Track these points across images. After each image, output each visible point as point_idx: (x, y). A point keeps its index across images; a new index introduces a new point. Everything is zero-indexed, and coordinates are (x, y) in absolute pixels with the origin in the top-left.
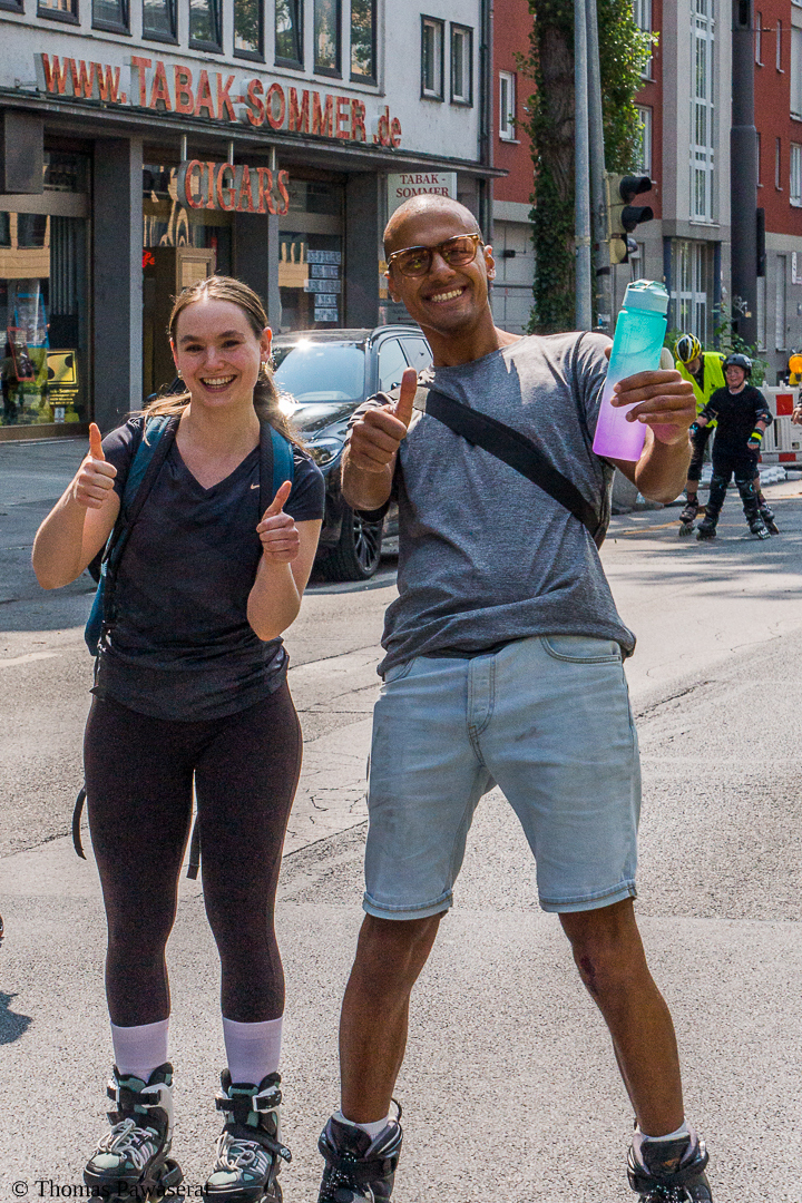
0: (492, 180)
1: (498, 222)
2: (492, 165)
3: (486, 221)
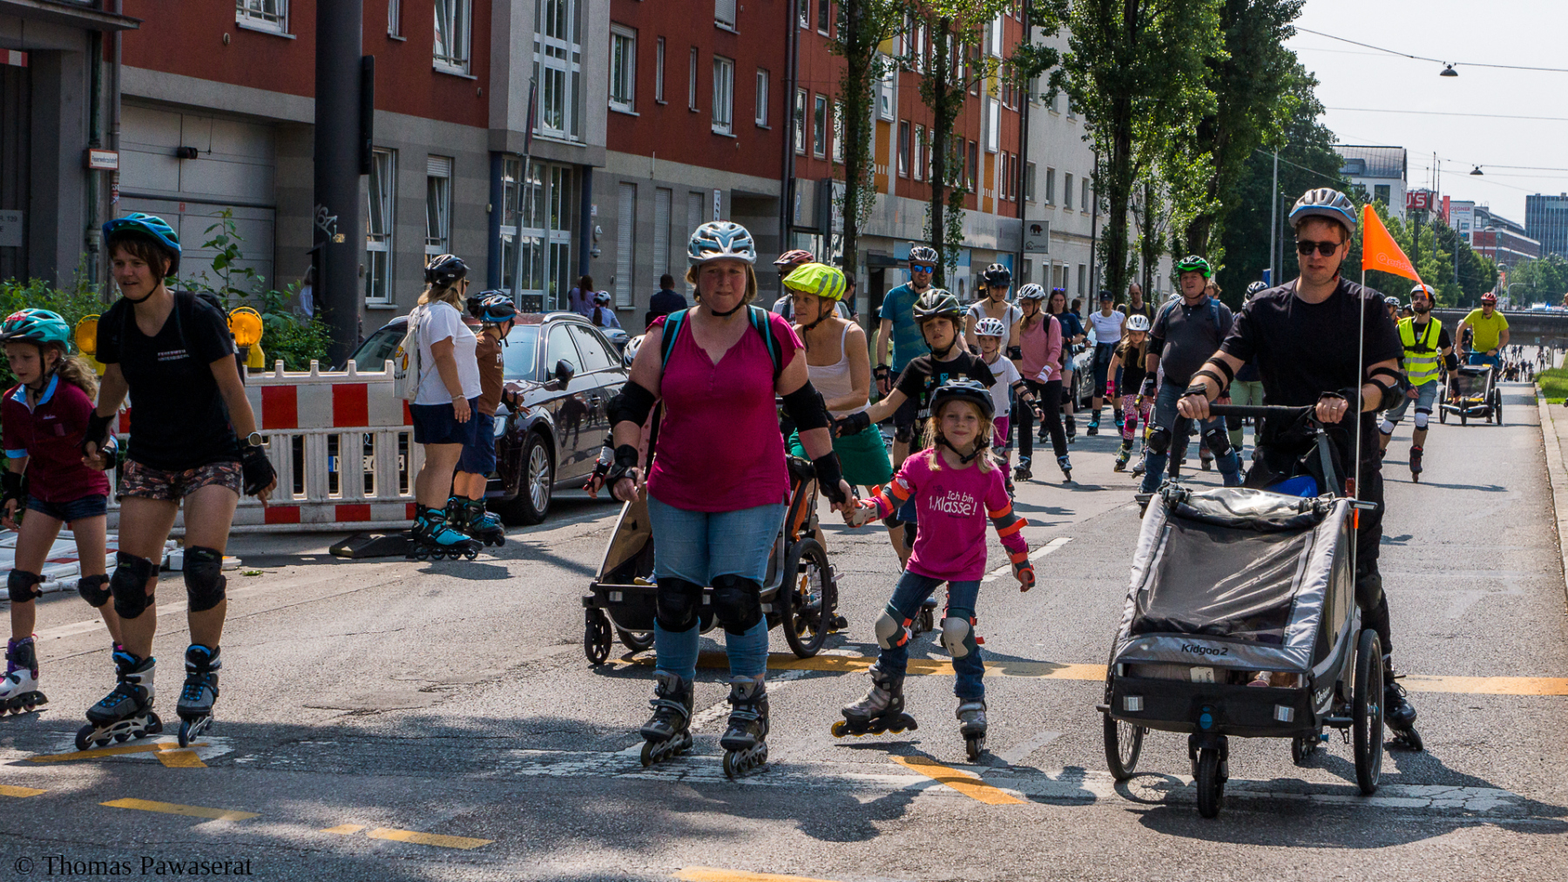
0: (120, 34)
1: (134, 100)
2: (120, 11)
3: (103, 93)
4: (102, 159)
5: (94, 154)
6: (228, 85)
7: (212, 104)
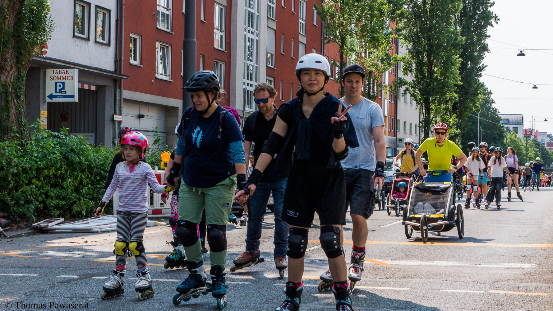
0: (123, 80)
1: (126, 100)
2: (122, 73)
3: (118, 98)
4: (117, 118)
5: (115, 116)
6: (153, 96)
7: (149, 101)
